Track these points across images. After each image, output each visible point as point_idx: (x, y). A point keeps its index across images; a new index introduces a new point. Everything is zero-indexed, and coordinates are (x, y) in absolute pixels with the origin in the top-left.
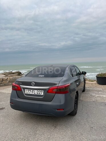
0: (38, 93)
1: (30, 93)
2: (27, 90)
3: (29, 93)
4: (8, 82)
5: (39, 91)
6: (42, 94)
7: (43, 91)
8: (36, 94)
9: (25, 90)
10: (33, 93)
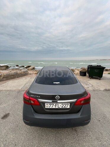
0: (63, 106)
1: (53, 108)
2: (49, 104)
3: (51, 107)
4: (2, 78)
5: (64, 104)
6: (69, 107)
7: (69, 104)
8: (61, 107)
9: (46, 104)
10: (57, 107)
